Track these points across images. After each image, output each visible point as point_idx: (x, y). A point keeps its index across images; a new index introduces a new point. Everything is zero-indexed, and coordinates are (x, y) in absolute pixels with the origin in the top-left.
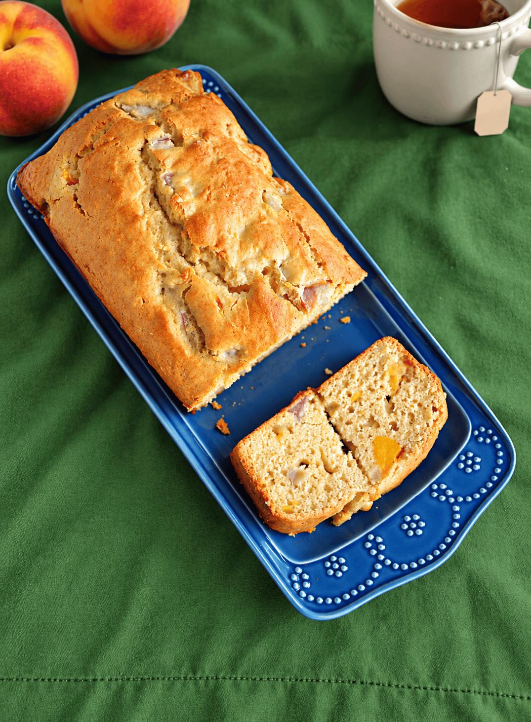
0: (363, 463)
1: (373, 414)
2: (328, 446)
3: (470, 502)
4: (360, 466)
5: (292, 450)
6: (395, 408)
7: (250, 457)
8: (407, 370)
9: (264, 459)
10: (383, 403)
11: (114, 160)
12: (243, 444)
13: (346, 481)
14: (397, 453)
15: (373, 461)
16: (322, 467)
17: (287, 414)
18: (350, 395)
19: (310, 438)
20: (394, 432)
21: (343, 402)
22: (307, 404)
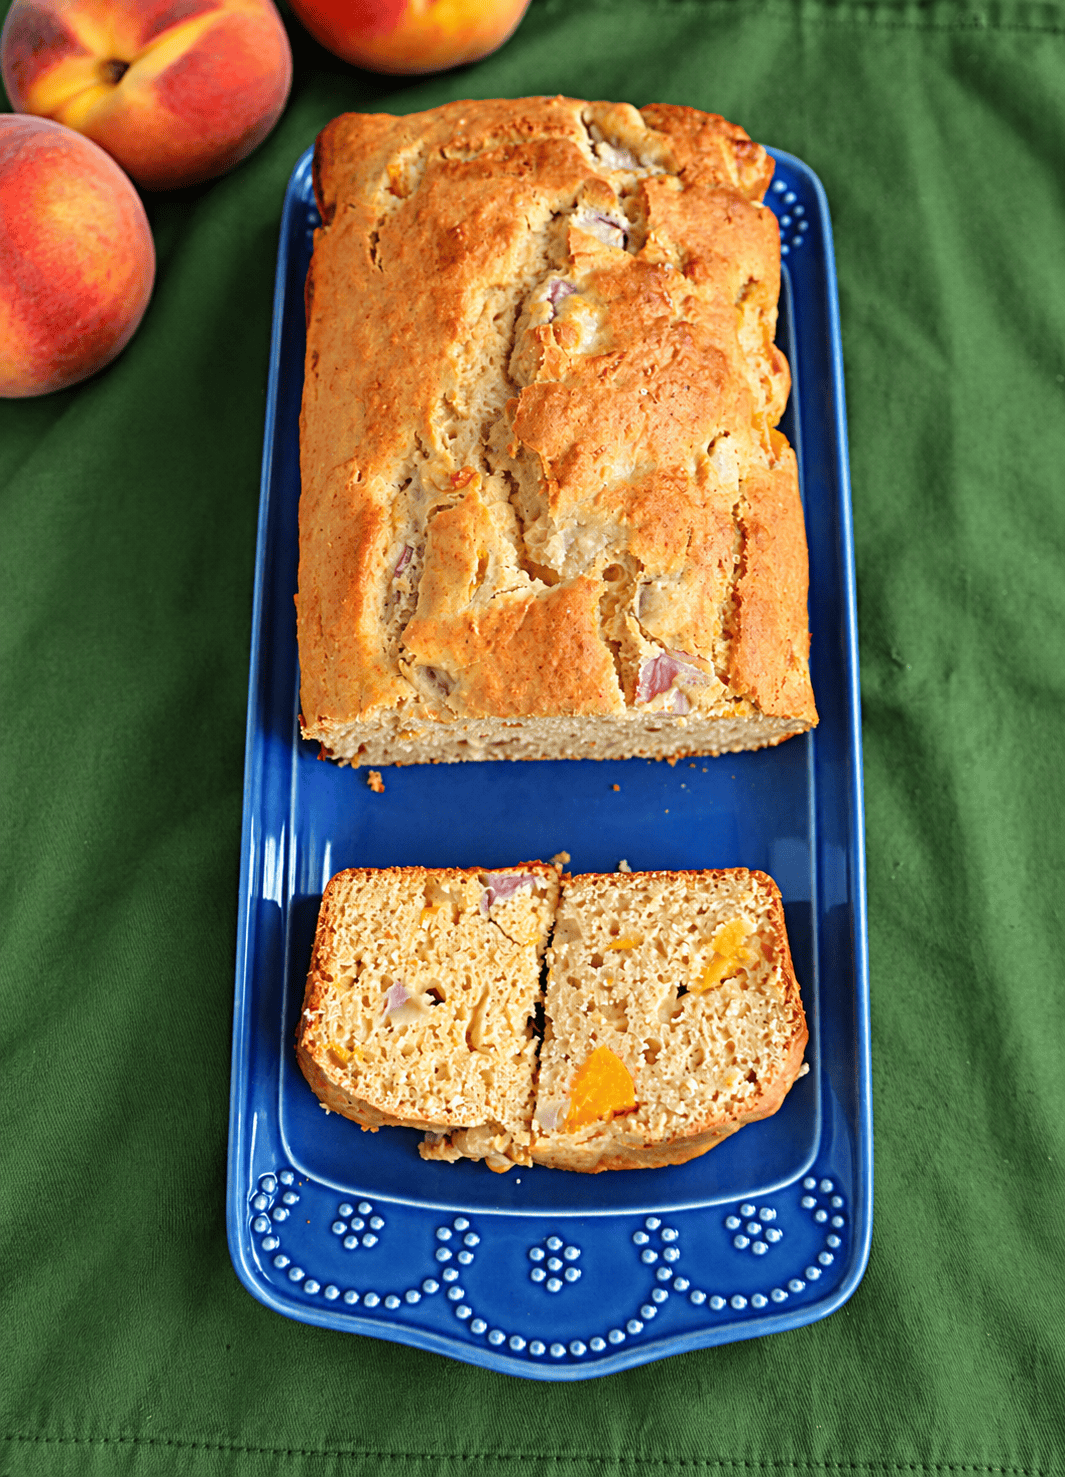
0: (543, 1077)
1: (631, 999)
2: (505, 995)
3: (696, 1306)
4: (535, 1078)
5: (431, 955)
6: (679, 1020)
7: (342, 910)
8: (756, 966)
9: (368, 932)
10: (665, 992)
11: (493, 199)
12: (348, 877)
13: (489, 1085)
14: (618, 1106)
15: (566, 1085)
16: (463, 1026)
17: (473, 879)
18: (614, 932)
19: (482, 955)
20: (642, 1062)
21: (592, 937)
22: (527, 889)
